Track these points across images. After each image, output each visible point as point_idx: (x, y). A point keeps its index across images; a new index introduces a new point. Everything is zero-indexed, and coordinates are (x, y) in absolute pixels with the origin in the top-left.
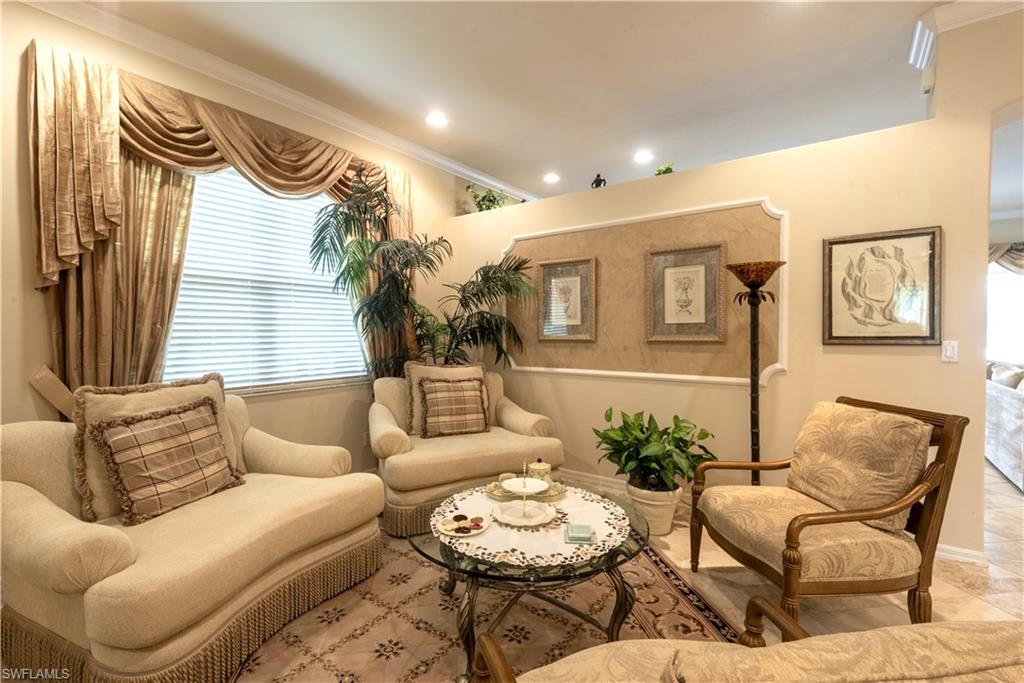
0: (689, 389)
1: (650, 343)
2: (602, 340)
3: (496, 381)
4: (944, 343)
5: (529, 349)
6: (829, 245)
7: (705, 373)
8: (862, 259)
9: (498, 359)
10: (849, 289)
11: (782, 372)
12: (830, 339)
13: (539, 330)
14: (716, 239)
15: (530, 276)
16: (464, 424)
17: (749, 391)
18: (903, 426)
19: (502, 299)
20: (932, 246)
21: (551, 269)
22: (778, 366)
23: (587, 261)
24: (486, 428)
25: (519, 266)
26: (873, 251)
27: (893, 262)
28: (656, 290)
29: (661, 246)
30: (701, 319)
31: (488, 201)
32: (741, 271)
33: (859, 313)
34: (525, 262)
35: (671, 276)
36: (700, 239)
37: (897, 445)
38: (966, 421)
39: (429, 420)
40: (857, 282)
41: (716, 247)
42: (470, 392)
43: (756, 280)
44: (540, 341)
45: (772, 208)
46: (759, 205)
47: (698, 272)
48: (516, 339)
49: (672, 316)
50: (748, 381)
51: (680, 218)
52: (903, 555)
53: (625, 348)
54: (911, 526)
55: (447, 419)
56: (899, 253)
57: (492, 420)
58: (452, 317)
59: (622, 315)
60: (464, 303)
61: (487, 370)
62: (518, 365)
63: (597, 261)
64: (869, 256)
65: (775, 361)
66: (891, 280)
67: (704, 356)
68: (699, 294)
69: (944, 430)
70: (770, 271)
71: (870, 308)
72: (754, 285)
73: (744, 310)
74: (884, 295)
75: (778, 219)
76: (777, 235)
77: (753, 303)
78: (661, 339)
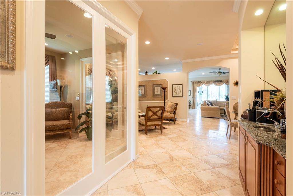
0: (158, 103)
1: (153, 97)
2: (147, 96)
4: (183, 97)
6: (173, 85)
7: (160, 101)
11: (168, 100)
12: (173, 96)
14: (161, 83)
17: (164, 103)
18: (173, 104)
20: (182, 86)
21: (139, 86)
23: (144, 85)
28: (154, 90)
29: (155, 84)
30: (159, 94)
32: (163, 88)
33: (176, 93)
35: (156, 88)
36: (159, 83)
37: (173, 106)
38: (178, 103)
40: (176, 90)
41: (161, 85)
43: (164, 89)
45: (167, 80)
46: (166, 80)
47: (159, 88)
49: (156, 93)
50: (164, 102)
51: (157, 80)
52: (173, 116)
53: (150, 98)
54: (174, 113)
56: (179, 86)
59: (150, 93)
63: (146, 85)
64: (176, 86)
65: (167, 99)
66: (179, 90)
67: (160, 99)
68: (159, 90)
69: (176, 104)
70: (166, 88)
71: (177, 93)
72: (164, 90)
73: (163, 93)
74: (178, 91)
75: (168, 81)
76: (167, 83)
77: (164, 92)
78: (155, 97)
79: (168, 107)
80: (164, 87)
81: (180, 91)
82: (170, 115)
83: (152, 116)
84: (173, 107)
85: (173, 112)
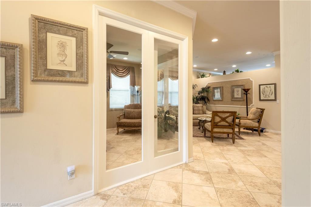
1: (232, 100)
2: (224, 100)
3: (205, 107)
4: (277, 100)
5: (211, 102)
6: (260, 85)
7: (241, 105)
8: (265, 88)
9: (205, 103)
10: (263, 92)
11: (253, 105)
12: (260, 100)
13: (213, 99)
14: (243, 84)
15: (211, 89)
16: (200, 113)
17: (246, 108)
18: (257, 110)
19: (206, 93)
20: (275, 86)
21: (214, 88)
22: (253, 104)
23: (221, 87)
24: (203, 114)
25: (209, 88)
26: (266, 86)
27: (269, 88)
28: (233, 92)
29: (234, 85)
30: (240, 97)
31: (203, 76)
32: (244, 90)
33: (264, 96)
34: (210, 87)
35: (236, 90)
36: (240, 84)
37: (256, 112)
38: (265, 109)
39: (194, 112)
40: (264, 91)
41: (243, 85)
42: (200, 108)
44: (213, 100)
45: (251, 79)
46: (249, 79)
47: (240, 89)
48: (208, 100)
49: (236, 96)
50: (246, 106)
51: (237, 80)
53: (228, 102)
54: (258, 122)
55: (197, 112)
56: (270, 87)
57: (204, 113)
58: (197, 96)
59: (228, 96)
60: (199, 94)
61: (203, 105)
62: (209, 104)
63: (223, 87)
64: (266, 87)
65: (252, 103)
66: (269, 91)
67: (241, 103)
68: (240, 92)
69: (262, 111)
70: (248, 90)
71: (266, 95)
72: (247, 92)
73: (245, 95)
74: (268, 93)
75: (252, 81)
76: (252, 84)
77: (247, 95)
78: (234, 100)
79: (251, 114)
80: (246, 88)
81: (271, 93)
82: (251, 123)
83: (220, 122)
84: (258, 114)
85: (257, 120)
